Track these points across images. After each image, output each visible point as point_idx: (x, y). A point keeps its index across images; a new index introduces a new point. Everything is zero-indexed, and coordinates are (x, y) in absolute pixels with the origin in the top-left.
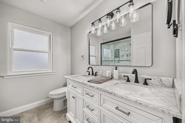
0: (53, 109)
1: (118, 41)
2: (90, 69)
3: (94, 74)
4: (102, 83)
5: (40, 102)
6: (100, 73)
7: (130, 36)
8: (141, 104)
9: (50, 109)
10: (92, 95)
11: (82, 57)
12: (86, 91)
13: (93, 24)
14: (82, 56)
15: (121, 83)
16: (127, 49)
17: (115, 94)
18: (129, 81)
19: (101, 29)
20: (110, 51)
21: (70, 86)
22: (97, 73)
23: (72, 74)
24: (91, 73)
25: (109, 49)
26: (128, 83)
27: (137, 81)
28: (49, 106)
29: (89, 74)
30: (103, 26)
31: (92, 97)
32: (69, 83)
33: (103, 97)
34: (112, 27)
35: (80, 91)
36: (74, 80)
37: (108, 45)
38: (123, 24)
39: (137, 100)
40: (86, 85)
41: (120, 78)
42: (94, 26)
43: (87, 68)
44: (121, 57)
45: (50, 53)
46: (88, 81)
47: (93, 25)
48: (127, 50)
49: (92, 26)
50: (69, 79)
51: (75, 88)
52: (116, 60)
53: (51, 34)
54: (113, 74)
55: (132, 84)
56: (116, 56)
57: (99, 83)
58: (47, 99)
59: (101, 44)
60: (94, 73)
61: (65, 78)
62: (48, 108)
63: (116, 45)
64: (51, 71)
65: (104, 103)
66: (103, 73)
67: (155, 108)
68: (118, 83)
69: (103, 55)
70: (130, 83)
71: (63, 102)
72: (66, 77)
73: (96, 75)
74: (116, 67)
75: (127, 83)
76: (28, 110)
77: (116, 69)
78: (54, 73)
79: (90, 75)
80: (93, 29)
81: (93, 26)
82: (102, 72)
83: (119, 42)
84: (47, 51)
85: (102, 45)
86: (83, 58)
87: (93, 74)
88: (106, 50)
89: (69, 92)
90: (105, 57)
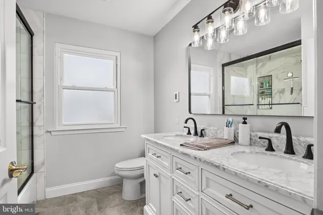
0: (122, 195)
1: (268, 55)
2: (191, 121)
3: (199, 134)
4: (209, 149)
5: (101, 180)
6: (212, 131)
7: (300, 41)
8: (267, 186)
9: (117, 195)
10: (188, 172)
11: (176, 98)
12: (176, 163)
13: (195, 27)
14: (176, 95)
15: (251, 152)
16: (290, 75)
17: (225, 169)
18: (273, 150)
19: (213, 36)
20: (246, 80)
21: (150, 154)
22: (203, 130)
23: (156, 130)
24: (192, 132)
25: (246, 77)
26: (269, 153)
27: (290, 149)
28: (116, 191)
29: (189, 133)
30: (217, 30)
31: (187, 174)
32: (149, 148)
33: (205, 174)
34: (236, 29)
35: (168, 165)
36: (157, 143)
37: (243, 66)
38: (262, 21)
39: (262, 179)
40: (177, 151)
41: (252, 143)
42: (198, 31)
43: (184, 121)
44: (278, 94)
45: (116, 92)
46: (181, 145)
47: (197, 29)
48: (290, 78)
49: (194, 31)
50: (148, 140)
51: (158, 157)
52: (262, 102)
53: (118, 54)
54: (238, 133)
55: (275, 155)
56: (262, 93)
57: (200, 148)
58: (113, 178)
59: (224, 66)
60: (199, 131)
61: (142, 138)
62: (114, 193)
63: (263, 65)
64: (118, 126)
65: (208, 186)
66: (219, 132)
67: (290, 193)
68: (243, 152)
69: (230, 91)
70: (274, 153)
71: (139, 185)
72: (144, 136)
73: (202, 135)
74: (245, 119)
75: (266, 154)
76: (84, 192)
77: (245, 123)
78: (123, 130)
79: (191, 134)
80: (197, 37)
81: (196, 32)
82: (215, 129)
83: (270, 57)
84: (112, 87)
85: (225, 68)
86: (177, 100)
87: (196, 134)
88: (237, 78)
89: (149, 166)
90: (233, 96)
